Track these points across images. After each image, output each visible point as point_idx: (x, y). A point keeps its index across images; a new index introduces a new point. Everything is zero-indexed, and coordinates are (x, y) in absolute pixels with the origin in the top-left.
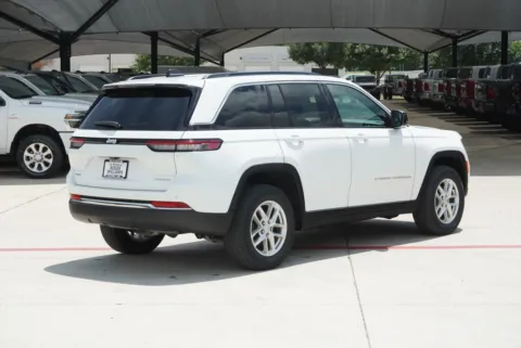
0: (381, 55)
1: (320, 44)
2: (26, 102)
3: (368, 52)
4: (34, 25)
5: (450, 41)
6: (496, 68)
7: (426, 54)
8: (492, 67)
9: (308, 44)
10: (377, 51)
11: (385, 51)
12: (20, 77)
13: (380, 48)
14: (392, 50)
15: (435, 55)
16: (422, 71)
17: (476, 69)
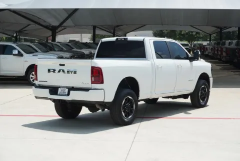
0: (192, 35)
1: (166, 30)
2: (31, 55)
3: (187, 34)
4: (41, 23)
5: (219, 30)
6: (234, 42)
7: (210, 35)
8: (233, 41)
9: (161, 31)
10: (191, 33)
11: (194, 33)
12: (31, 44)
13: (192, 32)
14: (197, 33)
15: (215, 35)
16: (208, 42)
17: (228, 41)
